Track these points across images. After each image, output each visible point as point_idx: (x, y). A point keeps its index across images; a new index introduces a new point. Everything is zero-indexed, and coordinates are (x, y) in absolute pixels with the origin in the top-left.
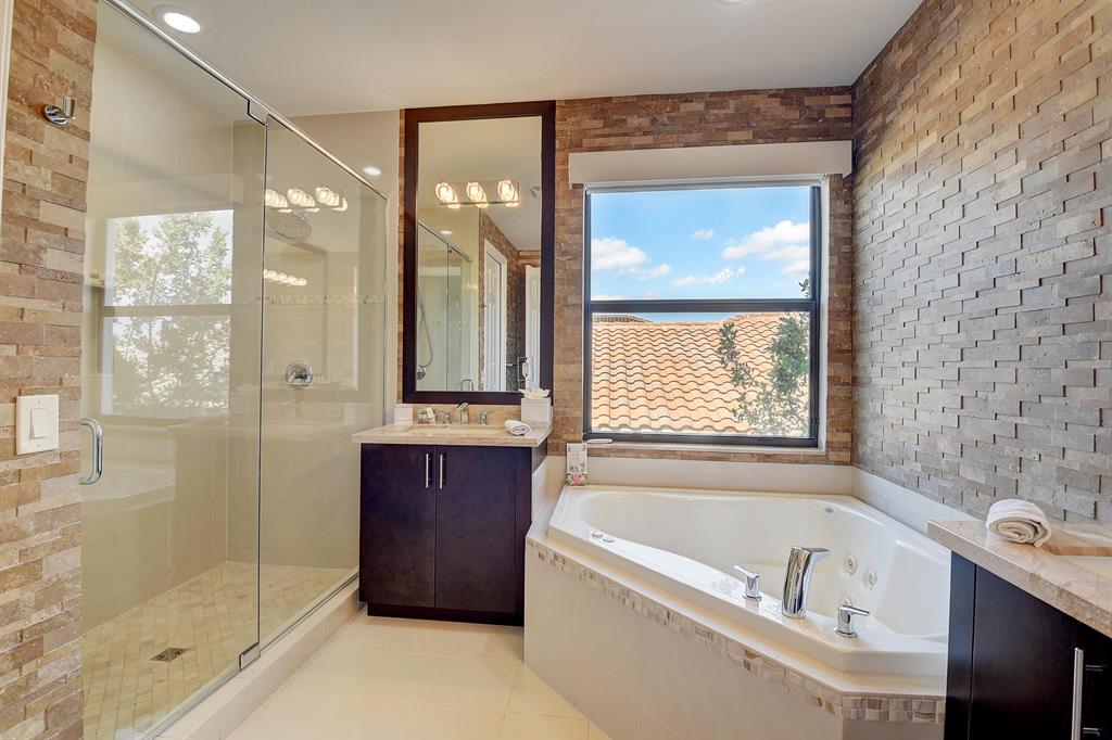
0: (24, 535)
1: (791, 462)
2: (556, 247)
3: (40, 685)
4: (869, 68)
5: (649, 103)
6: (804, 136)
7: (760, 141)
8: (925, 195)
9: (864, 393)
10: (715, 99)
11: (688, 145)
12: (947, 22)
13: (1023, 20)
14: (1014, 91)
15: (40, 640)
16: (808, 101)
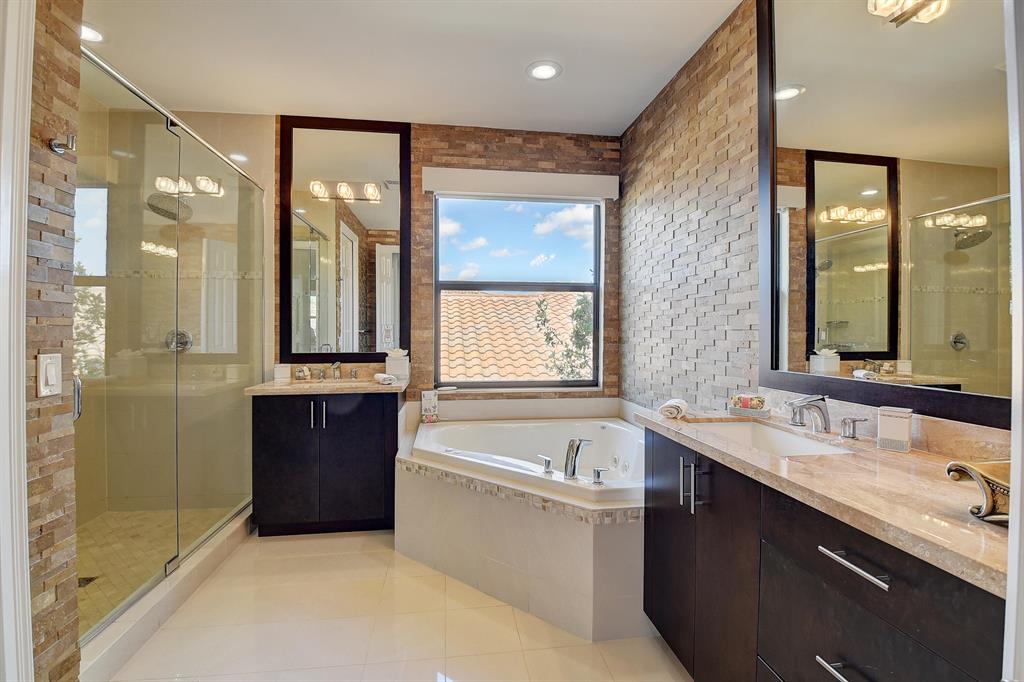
0: (42, 456)
1: (580, 397)
2: (413, 238)
3: (54, 566)
4: (630, 128)
5: (482, 133)
6: (590, 170)
7: (561, 170)
8: (656, 220)
9: (626, 348)
10: (529, 136)
11: (511, 169)
12: (669, 112)
13: (703, 125)
14: (698, 166)
15: (52, 533)
16: (592, 145)
